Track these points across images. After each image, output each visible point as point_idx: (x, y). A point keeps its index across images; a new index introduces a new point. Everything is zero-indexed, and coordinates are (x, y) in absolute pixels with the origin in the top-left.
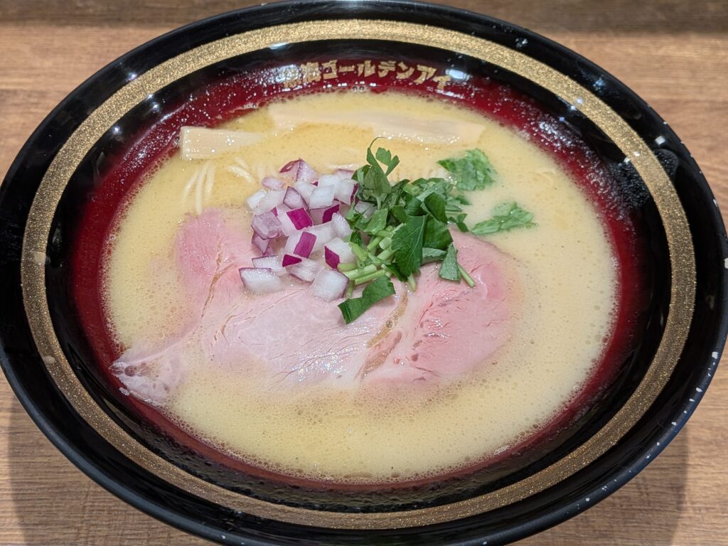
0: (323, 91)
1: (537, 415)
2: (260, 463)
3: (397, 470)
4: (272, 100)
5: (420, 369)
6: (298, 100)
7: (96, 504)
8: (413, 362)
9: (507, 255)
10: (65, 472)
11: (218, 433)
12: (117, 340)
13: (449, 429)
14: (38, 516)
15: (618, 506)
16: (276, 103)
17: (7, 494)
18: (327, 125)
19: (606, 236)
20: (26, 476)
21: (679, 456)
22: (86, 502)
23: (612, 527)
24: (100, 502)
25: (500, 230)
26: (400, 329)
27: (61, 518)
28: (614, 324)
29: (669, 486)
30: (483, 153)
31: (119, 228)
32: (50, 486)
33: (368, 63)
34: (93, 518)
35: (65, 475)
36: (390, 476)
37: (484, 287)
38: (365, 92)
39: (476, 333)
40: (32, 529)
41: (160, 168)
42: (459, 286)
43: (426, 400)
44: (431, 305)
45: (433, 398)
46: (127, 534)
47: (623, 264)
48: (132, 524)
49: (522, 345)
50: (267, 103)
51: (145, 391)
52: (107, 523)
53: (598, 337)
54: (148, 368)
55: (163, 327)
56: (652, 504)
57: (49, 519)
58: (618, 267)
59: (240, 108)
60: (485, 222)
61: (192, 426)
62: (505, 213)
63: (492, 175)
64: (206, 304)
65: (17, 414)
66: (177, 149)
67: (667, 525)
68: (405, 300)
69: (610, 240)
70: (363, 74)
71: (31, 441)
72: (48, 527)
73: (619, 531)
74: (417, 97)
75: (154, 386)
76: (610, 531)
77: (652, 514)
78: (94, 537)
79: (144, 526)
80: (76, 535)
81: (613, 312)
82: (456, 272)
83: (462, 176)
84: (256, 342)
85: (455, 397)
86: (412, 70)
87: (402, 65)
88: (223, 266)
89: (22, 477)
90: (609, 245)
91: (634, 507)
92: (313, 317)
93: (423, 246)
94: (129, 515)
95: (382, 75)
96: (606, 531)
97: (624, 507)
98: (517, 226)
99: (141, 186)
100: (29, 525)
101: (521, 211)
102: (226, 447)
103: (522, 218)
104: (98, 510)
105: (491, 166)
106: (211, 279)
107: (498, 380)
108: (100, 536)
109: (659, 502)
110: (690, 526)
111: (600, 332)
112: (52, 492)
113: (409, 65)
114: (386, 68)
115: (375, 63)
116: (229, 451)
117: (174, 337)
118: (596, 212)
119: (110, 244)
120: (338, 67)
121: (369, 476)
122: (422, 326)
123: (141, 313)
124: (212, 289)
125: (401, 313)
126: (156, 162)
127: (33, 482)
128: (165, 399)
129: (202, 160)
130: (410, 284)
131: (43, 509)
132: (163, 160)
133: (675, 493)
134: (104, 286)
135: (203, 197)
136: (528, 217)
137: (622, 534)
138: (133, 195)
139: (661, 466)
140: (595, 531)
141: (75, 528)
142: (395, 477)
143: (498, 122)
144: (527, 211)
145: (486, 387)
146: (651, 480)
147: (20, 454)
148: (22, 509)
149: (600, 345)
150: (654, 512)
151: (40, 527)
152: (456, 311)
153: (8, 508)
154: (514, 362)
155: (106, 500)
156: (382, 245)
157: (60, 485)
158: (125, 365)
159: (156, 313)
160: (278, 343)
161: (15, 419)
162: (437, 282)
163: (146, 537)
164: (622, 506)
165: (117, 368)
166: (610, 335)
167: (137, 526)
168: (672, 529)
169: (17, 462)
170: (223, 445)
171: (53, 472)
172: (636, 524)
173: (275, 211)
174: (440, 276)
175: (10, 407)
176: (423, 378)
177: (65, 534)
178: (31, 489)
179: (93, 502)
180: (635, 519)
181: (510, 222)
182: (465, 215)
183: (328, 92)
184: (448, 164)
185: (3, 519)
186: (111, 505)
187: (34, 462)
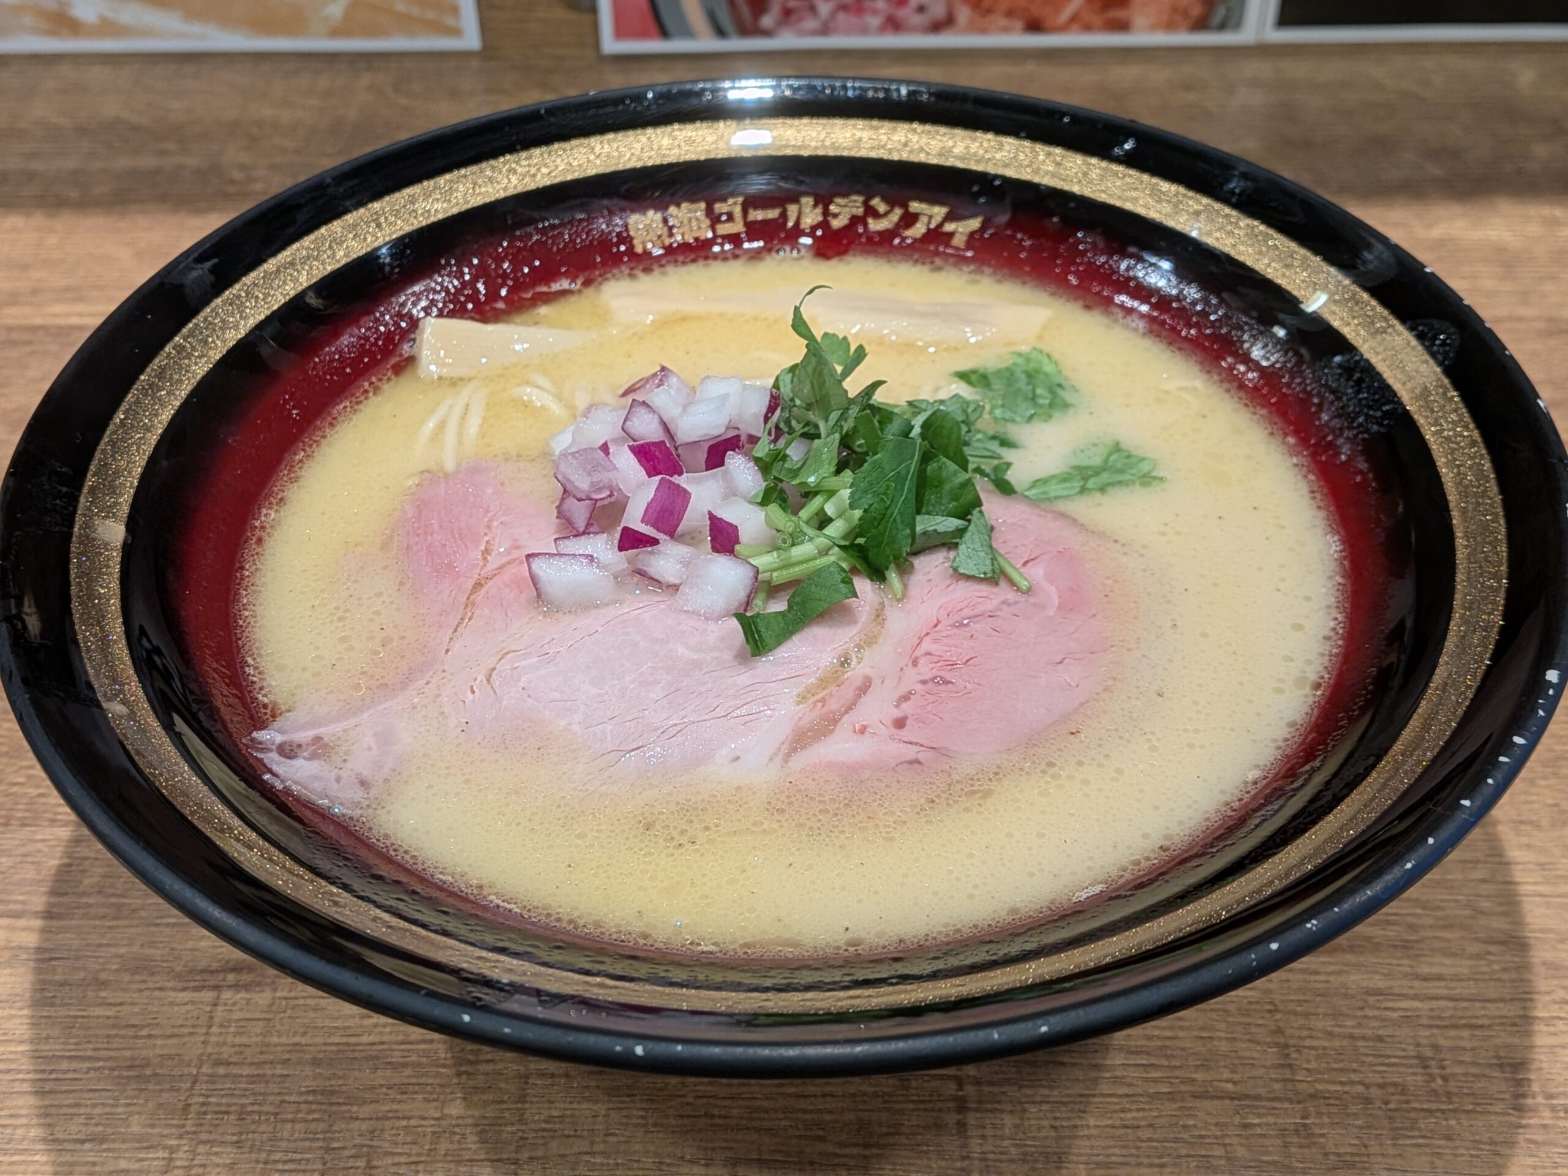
0: (715, 257)
1: (1167, 828)
2: (559, 920)
3: (857, 933)
4: (609, 275)
5: (911, 743)
6: (664, 274)
7: (213, 1100)
8: (894, 731)
9: (1102, 535)
10: (150, 1036)
11: (470, 866)
12: (265, 696)
13: (971, 856)
14: (86, 1125)
15: (1378, 1104)
16: (618, 279)
17: (24, 1080)
18: (721, 315)
19: (1314, 498)
20: (63, 1043)
21: (1512, 1000)
22: (193, 1095)
23: (1366, 1146)
24: (222, 1096)
25: (1083, 490)
26: (868, 671)
27: (136, 1129)
28: (1336, 655)
29: (1494, 1061)
30: (1048, 356)
31: (281, 499)
32: (114, 1065)
33: (807, 201)
34: (203, 1129)
35: (150, 1042)
36: (841, 943)
37: (1051, 594)
38: (802, 257)
39: (1033, 677)
40: (71, 1150)
41: (375, 394)
42: (995, 590)
43: (923, 801)
44: (936, 626)
45: (938, 796)
46: (276, 1162)
47: (1351, 546)
48: (289, 1140)
49: (1137, 698)
50: (600, 279)
51: (317, 785)
52: (235, 1138)
53: (1300, 681)
54: (326, 745)
55: (363, 673)
56: (1455, 1099)
57: (110, 1130)
58: (1341, 551)
59: (544, 289)
60: (1053, 477)
61: (416, 854)
62: (1097, 461)
63: (1066, 395)
64: (455, 630)
65: (55, 923)
66: (411, 360)
67: (1492, 1143)
68: (879, 616)
69: (1322, 504)
70: (797, 223)
71: (82, 974)
72: (105, 1146)
73: (1383, 1155)
74: (911, 263)
75: (338, 780)
76: (1362, 1155)
77: (1458, 1119)
78: (204, 1166)
79: (315, 1145)
80: (164, 1163)
81: (1332, 634)
82: (988, 562)
83: (1004, 397)
84: (557, 696)
85: (987, 794)
86: (898, 212)
87: (877, 203)
88: (494, 562)
89: (57, 1047)
90: (1322, 514)
91: (1416, 1105)
92: (681, 650)
93: (919, 512)
94: (284, 1121)
95: (836, 224)
96: (1352, 1154)
97: (1392, 1106)
98: (1120, 483)
99: (331, 425)
100: (64, 1141)
101: (1129, 457)
102: (485, 891)
103: (1131, 468)
104: (217, 1113)
105: (1066, 379)
106: (470, 583)
107: (1080, 763)
108: (218, 1165)
109: (1473, 1094)
110: (1544, 1143)
111: (1305, 672)
112: (120, 1077)
113: (892, 203)
114: (844, 210)
115: (823, 201)
116: (492, 897)
117: (385, 689)
118: (1291, 456)
119: (263, 528)
120: (745, 212)
121: (796, 945)
122: (915, 663)
123: (317, 648)
124: (469, 604)
125: (870, 641)
126: (366, 384)
127: (80, 1057)
128: (359, 803)
129: (461, 379)
130: (891, 587)
131: (97, 1111)
132: (380, 380)
133: (1508, 1075)
134: (245, 601)
135: (460, 442)
136: (1145, 467)
137: (1390, 1161)
138: (315, 441)
139: (1474, 1021)
140: (1326, 1154)
141: (165, 1148)
142: (852, 946)
143: (1081, 303)
144: (1143, 455)
145: (1055, 777)
146: (1452, 1049)
147: (58, 1001)
148: (54, 1111)
149: (1306, 696)
150: (1463, 1116)
151: (87, 1146)
152: (989, 636)
153: (21, 1108)
154: (1117, 730)
155: (236, 1092)
156: (830, 509)
157: (137, 1062)
158: (279, 739)
159: (351, 648)
160: (606, 697)
161: (50, 931)
162: (948, 582)
163: (320, 1167)
164: (1387, 1103)
165: (261, 743)
166: (1326, 676)
167: (301, 1144)
168: (1502, 1150)
169: (49, 1017)
170: (480, 887)
171: (124, 1037)
172: (1421, 1141)
173: (605, 448)
174: (955, 570)
175: (40, 908)
176: (918, 761)
177: (142, 1160)
178: (74, 1071)
179: (207, 1096)
180: (1419, 1129)
181: (1105, 477)
182: (1009, 465)
183: (725, 259)
184: (974, 378)
185: (9, 1131)
186: (246, 1101)
187: (83, 1017)
